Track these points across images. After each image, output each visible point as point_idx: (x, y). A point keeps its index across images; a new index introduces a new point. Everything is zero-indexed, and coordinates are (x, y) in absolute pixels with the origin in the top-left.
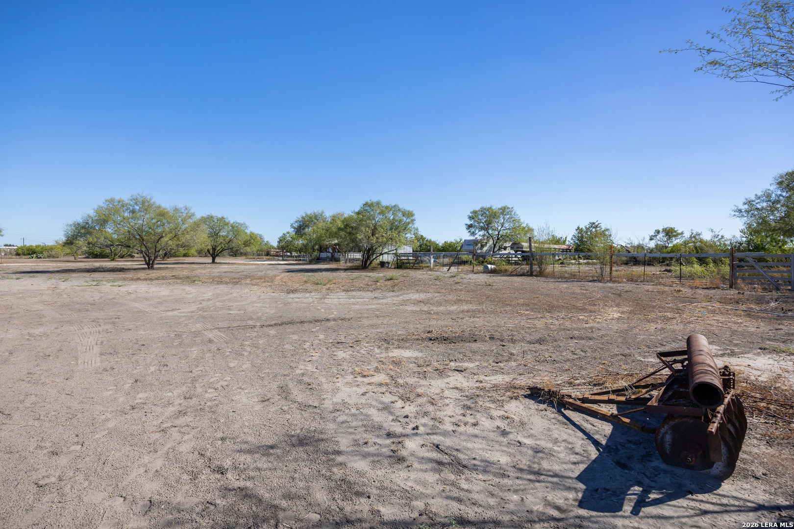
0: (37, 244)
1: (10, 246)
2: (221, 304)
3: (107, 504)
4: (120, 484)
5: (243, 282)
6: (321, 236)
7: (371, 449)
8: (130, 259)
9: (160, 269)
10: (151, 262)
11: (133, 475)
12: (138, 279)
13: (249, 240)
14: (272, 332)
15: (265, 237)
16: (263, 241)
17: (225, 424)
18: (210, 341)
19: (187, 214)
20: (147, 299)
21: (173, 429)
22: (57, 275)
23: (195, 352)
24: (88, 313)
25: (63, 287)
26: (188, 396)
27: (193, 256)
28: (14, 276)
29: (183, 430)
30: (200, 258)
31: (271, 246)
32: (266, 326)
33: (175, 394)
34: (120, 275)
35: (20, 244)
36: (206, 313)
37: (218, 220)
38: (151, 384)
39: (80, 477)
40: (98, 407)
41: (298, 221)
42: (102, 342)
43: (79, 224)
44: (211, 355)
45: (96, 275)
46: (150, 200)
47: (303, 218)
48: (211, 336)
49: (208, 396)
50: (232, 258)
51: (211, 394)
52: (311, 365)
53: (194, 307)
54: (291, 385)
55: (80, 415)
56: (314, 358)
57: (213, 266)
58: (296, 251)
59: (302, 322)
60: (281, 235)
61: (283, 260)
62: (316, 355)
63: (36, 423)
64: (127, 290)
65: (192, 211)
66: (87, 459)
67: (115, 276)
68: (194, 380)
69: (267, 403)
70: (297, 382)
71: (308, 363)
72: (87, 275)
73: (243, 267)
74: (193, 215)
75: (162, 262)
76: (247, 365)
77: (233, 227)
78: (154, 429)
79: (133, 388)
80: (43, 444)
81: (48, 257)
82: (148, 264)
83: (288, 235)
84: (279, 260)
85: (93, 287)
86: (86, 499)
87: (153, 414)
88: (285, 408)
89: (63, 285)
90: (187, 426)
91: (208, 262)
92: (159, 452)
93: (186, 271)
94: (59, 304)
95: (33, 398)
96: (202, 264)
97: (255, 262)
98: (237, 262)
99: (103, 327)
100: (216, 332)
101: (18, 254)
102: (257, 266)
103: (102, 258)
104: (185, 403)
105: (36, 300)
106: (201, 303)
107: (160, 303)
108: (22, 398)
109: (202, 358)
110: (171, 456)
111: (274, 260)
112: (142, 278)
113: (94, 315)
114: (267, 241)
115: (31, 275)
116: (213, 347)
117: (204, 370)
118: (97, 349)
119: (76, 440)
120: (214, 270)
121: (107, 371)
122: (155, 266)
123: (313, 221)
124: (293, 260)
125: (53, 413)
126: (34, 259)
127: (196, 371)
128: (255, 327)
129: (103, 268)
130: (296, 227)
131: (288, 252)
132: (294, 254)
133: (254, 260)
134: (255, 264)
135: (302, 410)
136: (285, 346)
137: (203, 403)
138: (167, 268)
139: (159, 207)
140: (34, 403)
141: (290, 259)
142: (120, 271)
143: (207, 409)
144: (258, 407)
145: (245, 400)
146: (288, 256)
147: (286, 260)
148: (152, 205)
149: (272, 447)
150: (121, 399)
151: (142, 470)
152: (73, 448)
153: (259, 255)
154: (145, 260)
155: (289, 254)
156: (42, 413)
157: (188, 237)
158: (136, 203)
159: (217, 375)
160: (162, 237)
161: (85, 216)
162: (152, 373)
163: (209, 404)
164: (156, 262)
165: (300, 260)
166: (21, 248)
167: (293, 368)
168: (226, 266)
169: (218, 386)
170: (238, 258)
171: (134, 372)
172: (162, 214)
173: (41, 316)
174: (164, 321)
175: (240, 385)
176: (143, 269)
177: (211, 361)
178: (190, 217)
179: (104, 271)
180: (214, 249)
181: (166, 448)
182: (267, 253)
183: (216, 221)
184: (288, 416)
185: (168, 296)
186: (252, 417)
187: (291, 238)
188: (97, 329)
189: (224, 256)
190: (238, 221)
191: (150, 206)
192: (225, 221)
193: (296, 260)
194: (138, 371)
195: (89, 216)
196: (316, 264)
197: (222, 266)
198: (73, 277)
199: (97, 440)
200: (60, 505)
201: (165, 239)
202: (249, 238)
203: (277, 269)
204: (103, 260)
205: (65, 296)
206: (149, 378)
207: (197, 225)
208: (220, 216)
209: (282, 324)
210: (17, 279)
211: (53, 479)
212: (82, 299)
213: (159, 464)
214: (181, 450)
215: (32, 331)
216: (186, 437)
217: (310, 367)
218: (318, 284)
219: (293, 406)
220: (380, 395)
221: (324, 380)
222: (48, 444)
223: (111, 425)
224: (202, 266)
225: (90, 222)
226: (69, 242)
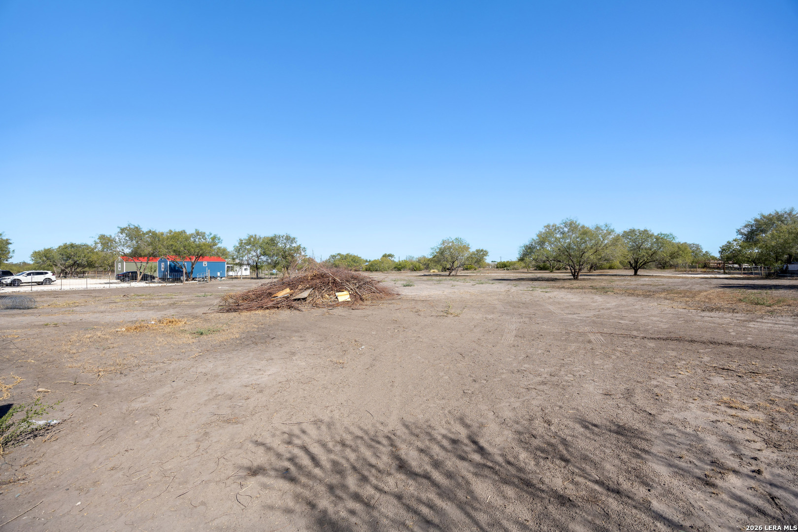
0: (507, 260)
1: (494, 262)
2: (617, 313)
3: (486, 412)
4: (495, 406)
5: (657, 295)
6: (786, 242)
7: (683, 464)
8: (564, 271)
9: (584, 279)
10: (576, 274)
11: (502, 405)
12: (563, 287)
13: (677, 252)
14: (652, 344)
15: (703, 246)
16: (701, 252)
17: (568, 399)
18: (590, 342)
19: (607, 230)
20: (559, 303)
21: (534, 390)
22: (514, 282)
23: (573, 347)
24: (519, 309)
25: (512, 290)
26: (553, 374)
27: (618, 268)
28: (491, 282)
29: (539, 393)
30: (625, 270)
31: (711, 257)
32: (648, 339)
33: (545, 371)
34: (552, 284)
35: (499, 261)
36: (599, 320)
37: (640, 234)
38: (534, 361)
39: (480, 395)
40: (501, 365)
41: (749, 225)
42: (519, 329)
43: (527, 246)
44: (585, 352)
45: (536, 283)
46: (576, 222)
47: (756, 220)
48: (592, 337)
49: (566, 378)
50: (660, 270)
51: (570, 377)
52: (672, 381)
53: (592, 313)
54: (638, 391)
55: (492, 367)
56: (680, 376)
57: (634, 278)
58: (748, 262)
59: (692, 341)
60: (724, 243)
61: (725, 273)
62: (684, 374)
63: (473, 364)
64: (549, 295)
65: (612, 228)
66: (486, 389)
67: (548, 284)
68: (563, 366)
69: (608, 397)
70: (646, 390)
71: (671, 378)
72: (531, 282)
73: (665, 280)
74: (613, 231)
75: (589, 274)
76: (610, 366)
77: (657, 239)
78: (524, 386)
79: (523, 360)
80: (472, 375)
81: (513, 269)
82: (574, 275)
83: (735, 243)
84: (719, 273)
85: (529, 291)
86: (478, 406)
87: (527, 378)
88: (621, 405)
89: (514, 289)
90: (543, 391)
91: (630, 274)
92: (520, 399)
93: (605, 282)
94: (506, 301)
95: (476, 352)
96: (622, 276)
97: (684, 275)
98: (663, 275)
99: (524, 319)
100: (599, 336)
101: (497, 268)
102: (684, 280)
103: (545, 270)
104: (549, 377)
105: (496, 297)
106: (599, 311)
107: (567, 307)
108: (471, 350)
109: (576, 352)
110: (525, 403)
111: (712, 273)
112: (566, 287)
113: (522, 310)
114: (706, 252)
115: (500, 281)
116: (589, 346)
117: (572, 361)
118: (514, 332)
119: (485, 378)
120: (632, 283)
121: (514, 346)
122: (580, 277)
123: (774, 223)
124: (740, 274)
125: (481, 362)
126: (505, 271)
127: (567, 360)
128: (636, 337)
129: (542, 278)
130: (746, 233)
131: (736, 263)
132: (745, 265)
133: (685, 272)
134: (683, 278)
135: (636, 412)
136: (656, 359)
137: (560, 382)
138: (590, 279)
139: (583, 227)
140: (475, 355)
141: (738, 272)
142: (552, 281)
143: (561, 386)
144: (598, 397)
145: (591, 389)
146: (736, 269)
147: (729, 273)
148: (578, 226)
149: (595, 426)
150: (515, 365)
151: (508, 404)
152: (482, 381)
153: (693, 267)
154: (572, 272)
155: (736, 266)
156: (477, 360)
157: (608, 251)
158: (565, 226)
159: (581, 367)
160: (584, 252)
161: (530, 239)
162: (538, 354)
163: (564, 383)
164: (580, 274)
165: (752, 273)
166: (499, 263)
167: (650, 379)
168: (647, 279)
169: (577, 374)
170: (666, 270)
171: (529, 351)
172: (585, 232)
173: (495, 308)
174: (564, 321)
175: (594, 378)
176: (570, 279)
177: (582, 356)
178: (609, 234)
179: (542, 280)
180: (636, 262)
181: (524, 399)
182: (703, 264)
183: (638, 234)
184: (620, 411)
185: (576, 302)
186: (590, 402)
187: (740, 246)
188: (519, 320)
189: (650, 269)
190: (663, 233)
191: (576, 227)
192: (648, 234)
193: (745, 274)
194: (531, 351)
195: (533, 240)
196: (777, 279)
197: (642, 279)
198: (522, 284)
199: (494, 382)
200: (468, 403)
201: (586, 255)
202: (676, 249)
203: (710, 284)
204: (544, 271)
205: (511, 297)
206: (535, 357)
207: (617, 239)
208: (642, 229)
209: (667, 339)
210: (492, 284)
211: (470, 392)
212: (519, 299)
213: (517, 405)
214: (532, 403)
215: (487, 316)
216: (539, 397)
217: (670, 382)
218: (757, 304)
219: (629, 406)
220: (737, 429)
221: (676, 396)
222: (474, 376)
223: (503, 376)
224: (622, 278)
225: (534, 244)
226: (521, 260)
